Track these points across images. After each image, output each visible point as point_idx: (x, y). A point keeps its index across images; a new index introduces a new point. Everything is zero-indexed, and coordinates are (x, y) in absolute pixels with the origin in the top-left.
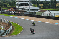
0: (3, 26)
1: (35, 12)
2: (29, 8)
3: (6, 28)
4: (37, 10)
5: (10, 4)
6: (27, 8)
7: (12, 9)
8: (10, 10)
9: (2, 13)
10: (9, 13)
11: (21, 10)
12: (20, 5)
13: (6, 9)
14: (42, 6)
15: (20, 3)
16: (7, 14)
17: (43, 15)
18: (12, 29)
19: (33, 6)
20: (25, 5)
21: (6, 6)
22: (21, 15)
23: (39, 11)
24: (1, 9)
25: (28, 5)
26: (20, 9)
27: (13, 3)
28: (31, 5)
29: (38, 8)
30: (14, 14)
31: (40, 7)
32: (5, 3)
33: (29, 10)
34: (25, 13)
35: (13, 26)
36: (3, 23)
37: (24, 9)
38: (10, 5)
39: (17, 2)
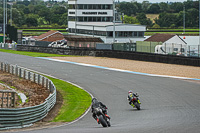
0: (24, 91)
1: (131, 44)
2: (111, 29)
3: (34, 100)
5: (46, 15)
6: (104, 29)
7: (53, 32)
8: (46, 36)
9: (20, 48)
10: (43, 48)
11: (84, 36)
12: (81, 19)
13: (34, 33)
14: (156, 21)
15: (79, 13)
16: (38, 51)
17: (160, 52)
18: (54, 101)
19: (126, 22)
20: (99, 19)
21: (32, 23)
22: (84, 54)
24: (16, 33)
25: (109, 19)
27: (56, 13)
28: (117, 19)
29: (143, 28)
30: (61, 51)
31: (148, 24)
32: (29, 13)
33: (110, 34)
34: (99, 46)
35: (57, 92)
36: (26, 82)
37: (96, 33)
38: (47, 20)
39: (70, 10)
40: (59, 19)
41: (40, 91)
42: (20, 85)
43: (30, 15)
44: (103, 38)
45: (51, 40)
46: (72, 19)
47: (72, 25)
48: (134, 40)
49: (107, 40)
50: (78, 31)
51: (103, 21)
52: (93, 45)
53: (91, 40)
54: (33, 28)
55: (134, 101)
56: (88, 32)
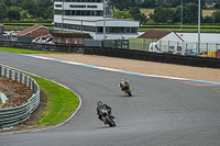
0: (5, 91)
1: (122, 41)
2: (101, 24)
5: (30, 8)
6: (94, 25)
7: (38, 26)
8: (30, 30)
9: (1, 44)
10: (26, 44)
12: (68, 13)
13: (17, 27)
14: (151, 15)
15: (66, 6)
16: (20, 47)
17: (155, 50)
18: (38, 102)
19: (118, 17)
20: (88, 13)
21: (14, 16)
22: (72, 52)
25: (99, 13)
27: (41, 6)
28: (108, 13)
29: (136, 24)
30: (45, 48)
31: (142, 19)
32: (11, 5)
33: (100, 30)
34: (87, 42)
35: (41, 92)
36: (7, 81)
37: (85, 28)
38: (31, 13)
39: (56, 3)
40: (44, 12)
41: (21, 90)
43: (12, 8)
44: (92, 34)
45: (35, 35)
47: (58, 19)
48: (127, 37)
49: (96, 37)
50: (65, 26)
51: (93, 15)
52: (81, 41)
53: (79, 36)
54: (15, 22)
56: (76, 27)
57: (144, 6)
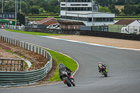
0: (30, 59)
1: (104, 26)
2: (90, 16)
3: (37, 66)
4: (111, 20)
5: (45, 6)
6: (86, 16)
7: (50, 18)
8: (45, 21)
9: (27, 30)
10: (43, 29)
11: (72, 21)
12: (69, 9)
13: (37, 19)
14: (122, 10)
16: (39, 32)
19: (101, 11)
20: (82, 9)
21: (35, 12)
22: (72, 34)
23: (116, 22)
24: (24, 19)
25: (89, 9)
26: (71, 18)
27: (52, 5)
28: (95, 9)
29: (113, 15)
30: (55, 32)
31: (116, 12)
32: (33, 5)
33: (90, 20)
34: (82, 28)
35: (53, 60)
36: (31, 53)
37: (80, 18)
38: (46, 9)
39: (61, 3)
40: (54, 9)
41: (41, 59)
42: (27, 55)
43: (34, 7)
44: (85, 22)
45: (49, 23)
46: (63, 9)
47: (63, 13)
48: (107, 24)
49: (87, 24)
50: (68, 17)
51: (85, 10)
52: (78, 27)
53: (77, 24)
54: (35, 15)
55: (102, 70)
56: (74, 18)
57: (118, 4)
